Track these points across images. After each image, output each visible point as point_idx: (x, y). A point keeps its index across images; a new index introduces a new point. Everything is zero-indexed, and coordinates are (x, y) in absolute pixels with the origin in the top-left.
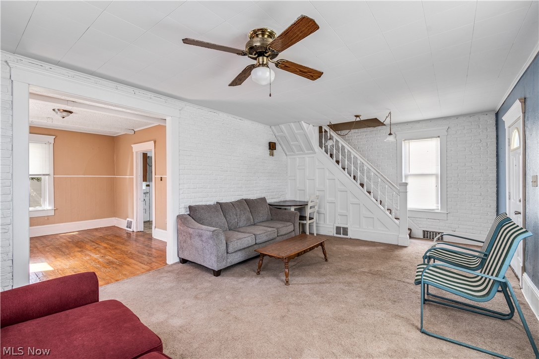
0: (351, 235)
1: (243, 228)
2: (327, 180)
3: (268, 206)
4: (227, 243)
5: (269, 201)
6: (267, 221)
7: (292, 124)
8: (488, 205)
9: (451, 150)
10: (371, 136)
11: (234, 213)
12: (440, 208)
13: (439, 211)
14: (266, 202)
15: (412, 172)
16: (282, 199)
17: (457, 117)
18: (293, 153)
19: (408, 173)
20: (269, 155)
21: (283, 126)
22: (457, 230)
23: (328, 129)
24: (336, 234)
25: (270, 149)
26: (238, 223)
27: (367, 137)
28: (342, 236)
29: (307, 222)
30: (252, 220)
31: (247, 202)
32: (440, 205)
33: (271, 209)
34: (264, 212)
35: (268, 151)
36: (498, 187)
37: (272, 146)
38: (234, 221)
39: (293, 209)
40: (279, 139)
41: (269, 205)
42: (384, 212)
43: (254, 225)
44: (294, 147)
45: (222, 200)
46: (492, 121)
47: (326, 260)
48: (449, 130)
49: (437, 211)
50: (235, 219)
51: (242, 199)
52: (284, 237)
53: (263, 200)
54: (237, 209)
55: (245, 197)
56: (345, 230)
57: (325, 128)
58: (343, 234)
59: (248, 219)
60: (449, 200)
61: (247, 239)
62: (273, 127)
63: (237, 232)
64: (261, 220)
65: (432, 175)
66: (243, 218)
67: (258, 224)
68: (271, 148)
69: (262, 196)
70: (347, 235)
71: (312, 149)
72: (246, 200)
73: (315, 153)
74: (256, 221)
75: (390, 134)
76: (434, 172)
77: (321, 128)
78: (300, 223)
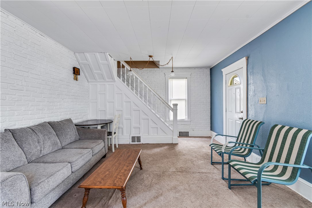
0: (143, 141)
1: (50, 156)
2: (125, 103)
3: (75, 127)
4: (30, 189)
5: (75, 121)
6: (75, 141)
7: (98, 54)
8: (207, 115)
9: (192, 86)
10: (151, 74)
11: (36, 139)
12: (187, 118)
13: (187, 120)
14: (73, 123)
15: (174, 98)
16: (85, 119)
17: (195, 68)
18: (94, 80)
19: (172, 98)
20: (73, 79)
21: (88, 55)
22: (195, 129)
23: (125, 64)
24: (132, 142)
25: (74, 73)
26: (41, 151)
27: (148, 74)
28: (136, 143)
29: (112, 137)
30: (60, 144)
31: (52, 124)
32: (187, 117)
33: (78, 129)
34: (72, 134)
35: (72, 76)
36: (211, 106)
37: (76, 71)
38: (35, 150)
39: (99, 127)
40: (83, 66)
41: (76, 125)
42: (164, 123)
43: (63, 148)
44: (96, 75)
45: (15, 125)
46: (209, 73)
47: (141, 169)
48: (191, 75)
49: (186, 120)
50: (36, 147)
51: (45, 122)
52: (97, 154)
53: (69, 121)
54: (39, 134)
55: (47, 120)
56: (139, 139)
57: (122, 63)
58: (137, 142)
59: (55, 144)
60: (191, 113)
61: (62, 171)
62: (77, 54)
63: (42, 164)
64: (70, 142)
65: (183, 99)
66: (48, 143)
67: (66, 147)
68: (76, 73)
69: (67, 117)
70: (140, 142)
71: (113, 78)
72: (49, 123)
73: (115, 81)
74: (64, 144)
75: (172, 71)
76: (184, 98)
77: (119, 63)
78: (108, 138)
